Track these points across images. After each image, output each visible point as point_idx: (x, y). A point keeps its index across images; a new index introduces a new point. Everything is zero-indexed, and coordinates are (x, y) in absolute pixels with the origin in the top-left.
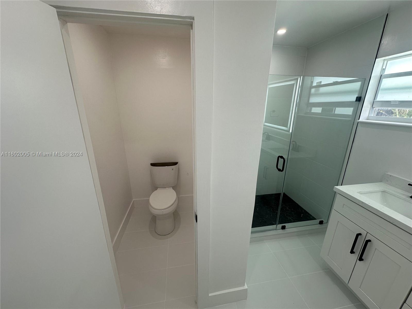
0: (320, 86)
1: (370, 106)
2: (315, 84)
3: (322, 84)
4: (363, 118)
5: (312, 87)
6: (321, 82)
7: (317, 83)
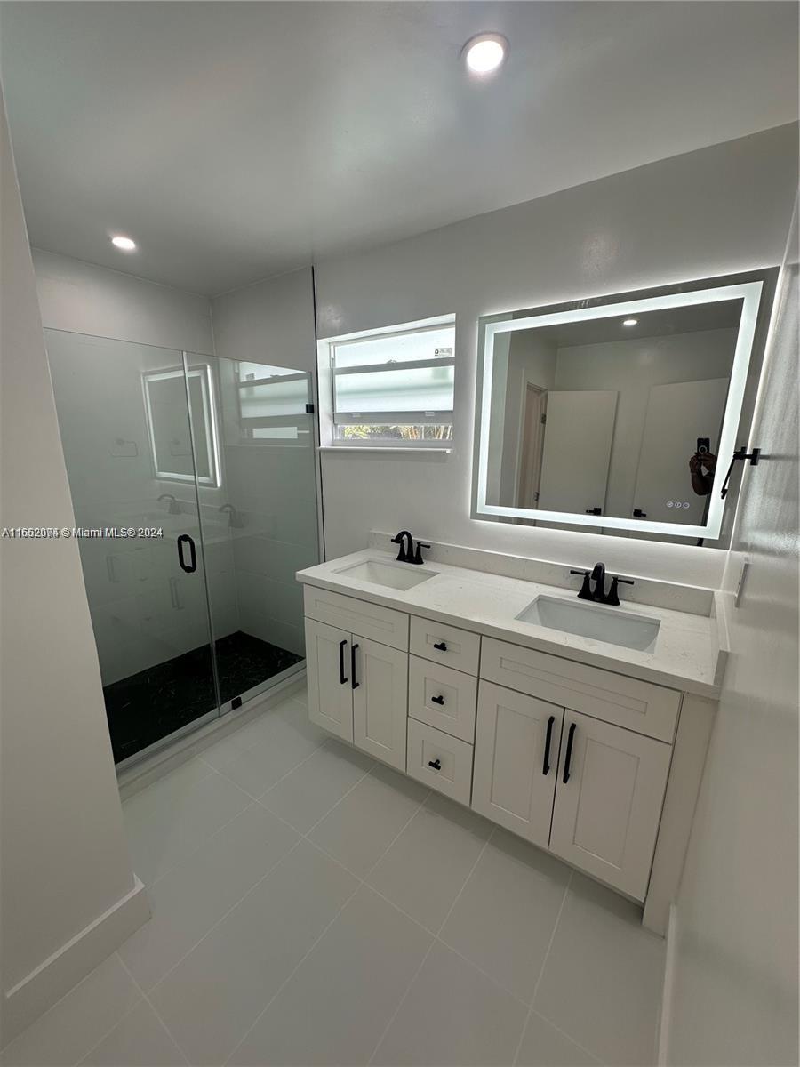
0: (252, 383)
1: (330, 422)
2: (244, 379)
3: (256, 378)
4: (325, 444)
5: (238, 385)
6: (253, 375)
7: (247, 376)
